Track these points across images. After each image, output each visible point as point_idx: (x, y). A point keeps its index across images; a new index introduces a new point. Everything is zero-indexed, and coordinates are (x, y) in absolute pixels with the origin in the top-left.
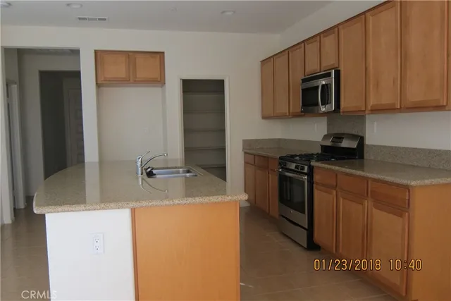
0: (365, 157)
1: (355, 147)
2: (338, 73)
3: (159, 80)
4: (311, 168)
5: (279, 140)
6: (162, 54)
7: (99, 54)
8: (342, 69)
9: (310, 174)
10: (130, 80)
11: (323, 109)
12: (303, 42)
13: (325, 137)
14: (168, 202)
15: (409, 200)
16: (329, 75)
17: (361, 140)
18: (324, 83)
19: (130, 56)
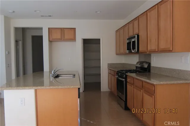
0: (151, 71)
1: (146, 67)
2: (138, 36)
3: (73, 39)
4: (126, 76)
5: (123, 64)
6: (74, 29)
7: (50, 29)
8: (140, 34)
9: (126, 78)
10: (62, 39)
11: (133, 51)
12: (128, 23)
13: (138, 63)
14: (48, 88)
15: (154, 90)
16: (135, 37)
17: (149, 64)
18: (133, 40)
19: (62, 30)
